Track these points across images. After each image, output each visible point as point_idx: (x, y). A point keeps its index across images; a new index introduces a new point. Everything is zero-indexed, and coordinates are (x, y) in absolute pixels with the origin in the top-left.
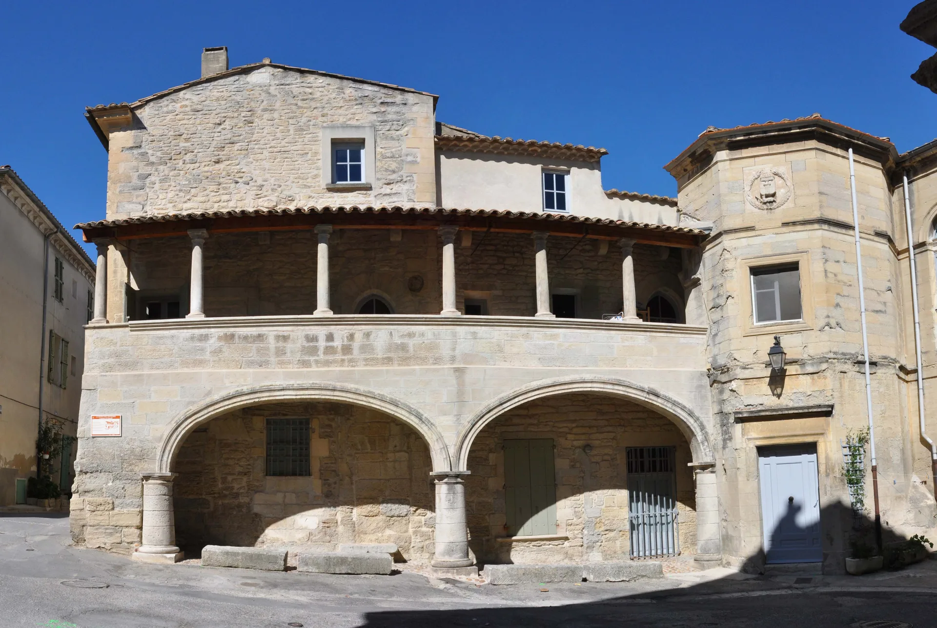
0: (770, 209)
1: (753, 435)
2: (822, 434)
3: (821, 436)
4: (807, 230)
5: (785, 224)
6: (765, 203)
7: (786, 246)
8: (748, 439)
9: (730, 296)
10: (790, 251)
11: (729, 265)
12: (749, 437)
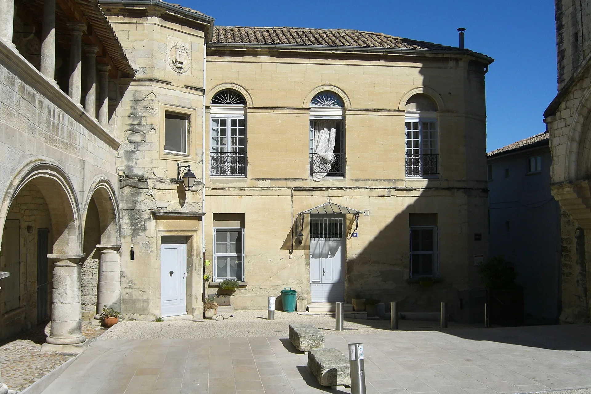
0: (180, 73)
1: (161, 228)
2: (196, 231)
3: (195, 232)
4: (196, 94)
5: (187, 87)
6: (178, 68)
7: (185, 102)
8: (158, 231)
9: (153, 128)
10: (186, 106)
11: (155, 106)
12: (159, 230)
